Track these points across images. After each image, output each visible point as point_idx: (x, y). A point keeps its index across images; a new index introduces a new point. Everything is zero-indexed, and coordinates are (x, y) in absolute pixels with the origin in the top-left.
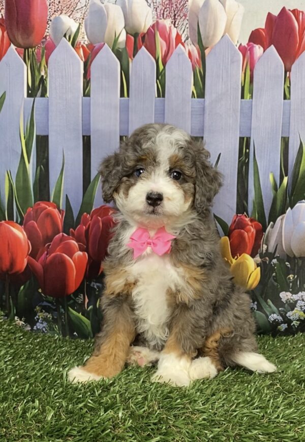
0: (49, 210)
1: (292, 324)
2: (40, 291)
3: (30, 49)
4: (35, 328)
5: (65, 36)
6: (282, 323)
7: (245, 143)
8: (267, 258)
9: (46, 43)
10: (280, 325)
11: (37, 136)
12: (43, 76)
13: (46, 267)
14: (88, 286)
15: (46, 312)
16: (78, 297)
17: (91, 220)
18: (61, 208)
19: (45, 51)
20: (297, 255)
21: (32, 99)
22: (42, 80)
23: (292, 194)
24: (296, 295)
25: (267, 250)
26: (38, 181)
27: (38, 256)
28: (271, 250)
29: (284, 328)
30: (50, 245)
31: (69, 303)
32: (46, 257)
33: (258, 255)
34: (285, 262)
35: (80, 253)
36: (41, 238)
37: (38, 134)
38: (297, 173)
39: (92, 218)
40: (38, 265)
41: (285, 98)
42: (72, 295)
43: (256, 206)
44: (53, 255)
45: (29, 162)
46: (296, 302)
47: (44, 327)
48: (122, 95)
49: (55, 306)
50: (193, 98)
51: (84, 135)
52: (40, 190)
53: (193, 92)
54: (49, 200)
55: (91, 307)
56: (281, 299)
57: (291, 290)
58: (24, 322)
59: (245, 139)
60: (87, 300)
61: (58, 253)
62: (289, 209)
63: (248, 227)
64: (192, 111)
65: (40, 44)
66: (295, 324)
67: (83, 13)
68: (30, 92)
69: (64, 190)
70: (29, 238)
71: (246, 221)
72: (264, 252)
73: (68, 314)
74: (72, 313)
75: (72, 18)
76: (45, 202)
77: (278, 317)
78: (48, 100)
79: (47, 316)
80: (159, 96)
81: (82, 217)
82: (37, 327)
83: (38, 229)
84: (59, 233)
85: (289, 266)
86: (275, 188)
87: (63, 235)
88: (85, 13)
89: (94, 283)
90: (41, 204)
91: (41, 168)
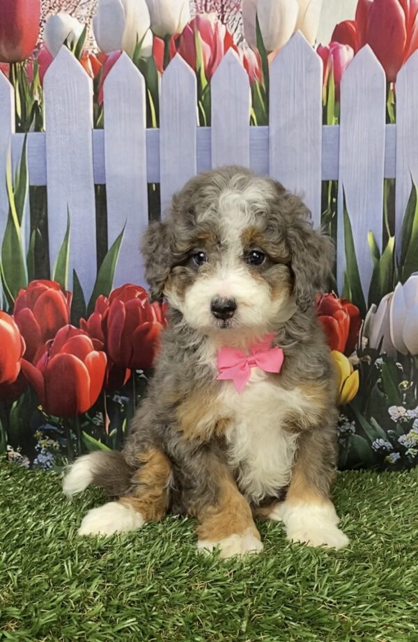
0: (50, 291)
1: (407, 453)
2: (40, 408)
3: (17, 64)
4: (35, 461)
5: (65, 43)
6: (392, 451)
7: (330, 189)
8: (369, 357)
9: (39, 54)
10: (389, 455)
11: (31, 188)
12: (36, 102)
13: (47, 375)
14: (110, 401)
15: (51, 438)
16: (95, 416)
17: (110, 305)
18: (66, 289)
19: (39, 66)
20: (413, 352)
21: (23, 135)
22: (36, 108)
23: (402, 263)
24: (412, 411)
25: (368, 345)
26: (33, 251)
27: (36, 358)
28: (374, 345)
29: (395, 459)
30: (52, 342)
31: (83, 425)
32: (46, 360)
33: (355, 352)
34: (395, 363)
35: (95, 353)
36: (40, 333)
37: (32, 184)
38: (408, 231)
39: (111, 302)
40: (36, 371)
41: (388, 121)
42: (87, 414)
43: (348, 280)
44: (56, 356)
45: (20, 224)
46: (412, 420)
47: (49, 460)
48: (149, 125)
49: (63, 430)
50: (252, 126)
51: (97, 183)
52: (37, 265)
53: (252, 117)
54: (49, 278)
55: (114, 431)
56: (391, 416)
57: (405, 403)
58: (20, 453)
59: (330, 183)
60: (108, 422)
61: (65, 354)
62: (399, 284)
63: (338, 312)
64: (251, 145)
65: (31, 56)
66: (411, 453)
67: (91, 9)
68: (19, 125)
69: (70, 263)
70: (22, 333)
71: (334, 303)
72: (364, 347)
73: (82, 442)
74: (88, 440)
75: (75, 16)
76: (44, 281)
77: (386, 443)
78: (45, 136)
79: (52, 445)
80: (202, 124)
81: (97, 302)
82: (38, 461)
83: (35, 320)
84: (64, 324)
85: (401, 368)
86: (377, 255)
87: (70, 328)
88: (93, 9)
89: (118, 397)
90: (38, 284)
91: (37, 232)
